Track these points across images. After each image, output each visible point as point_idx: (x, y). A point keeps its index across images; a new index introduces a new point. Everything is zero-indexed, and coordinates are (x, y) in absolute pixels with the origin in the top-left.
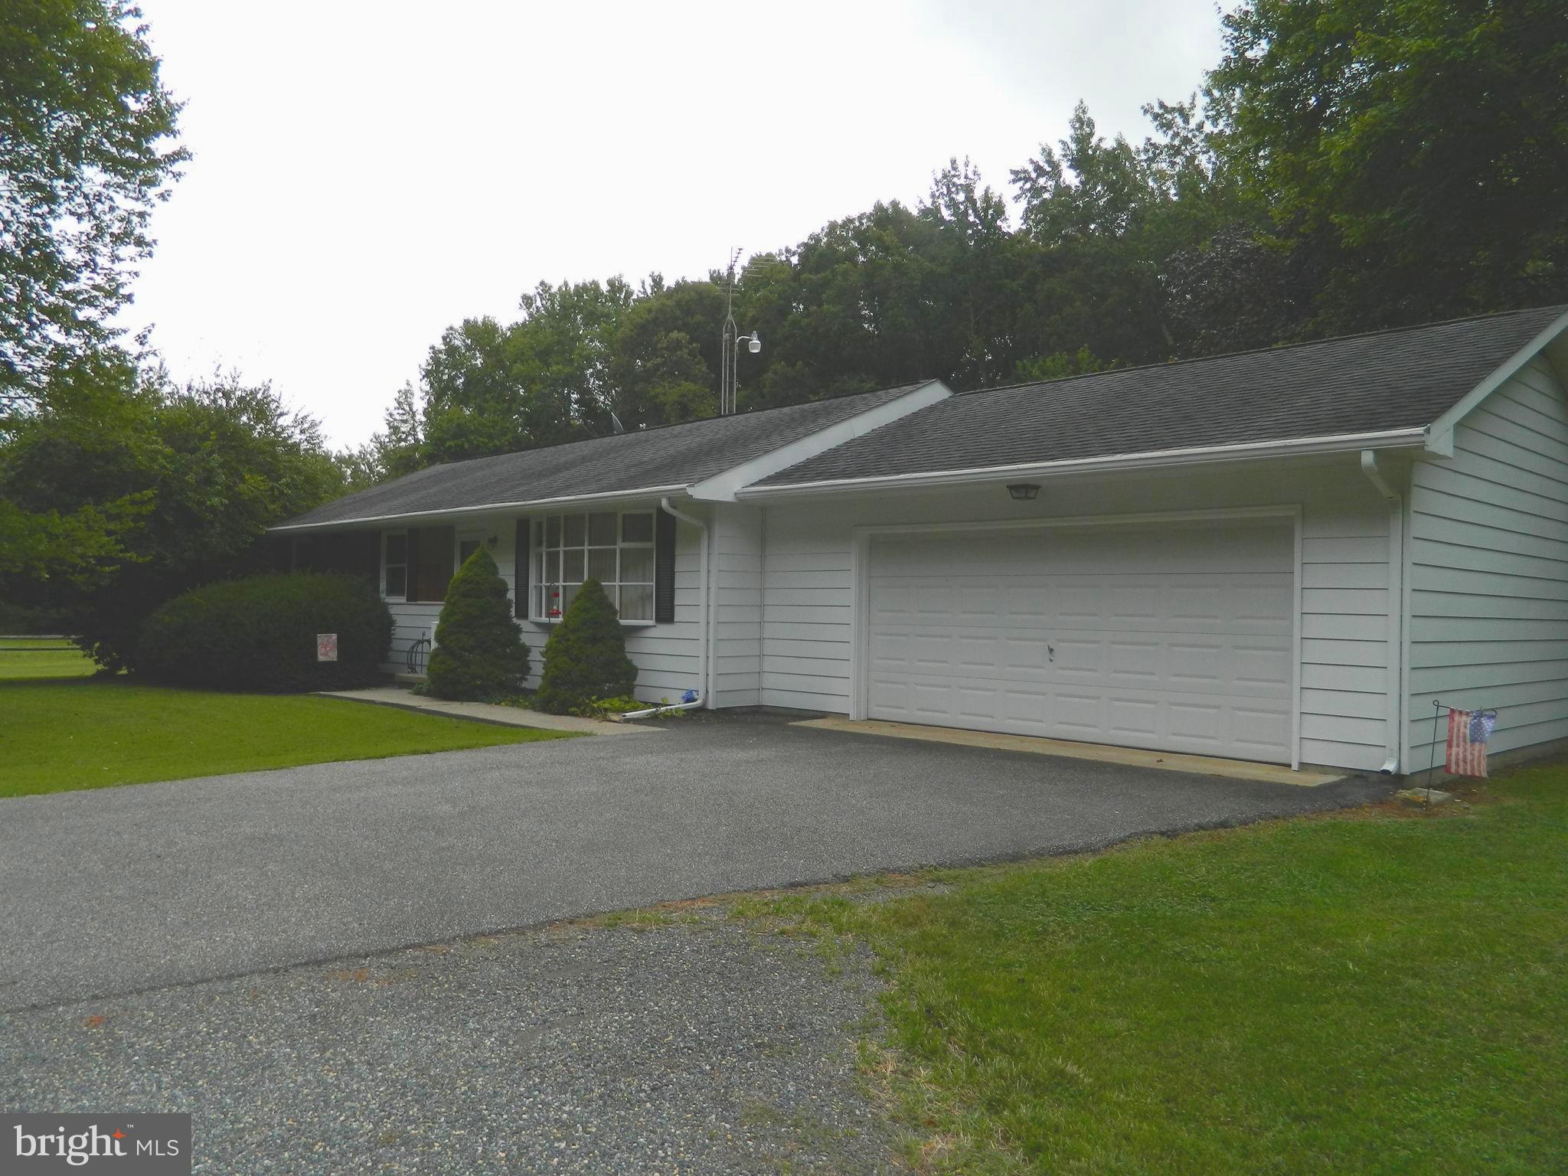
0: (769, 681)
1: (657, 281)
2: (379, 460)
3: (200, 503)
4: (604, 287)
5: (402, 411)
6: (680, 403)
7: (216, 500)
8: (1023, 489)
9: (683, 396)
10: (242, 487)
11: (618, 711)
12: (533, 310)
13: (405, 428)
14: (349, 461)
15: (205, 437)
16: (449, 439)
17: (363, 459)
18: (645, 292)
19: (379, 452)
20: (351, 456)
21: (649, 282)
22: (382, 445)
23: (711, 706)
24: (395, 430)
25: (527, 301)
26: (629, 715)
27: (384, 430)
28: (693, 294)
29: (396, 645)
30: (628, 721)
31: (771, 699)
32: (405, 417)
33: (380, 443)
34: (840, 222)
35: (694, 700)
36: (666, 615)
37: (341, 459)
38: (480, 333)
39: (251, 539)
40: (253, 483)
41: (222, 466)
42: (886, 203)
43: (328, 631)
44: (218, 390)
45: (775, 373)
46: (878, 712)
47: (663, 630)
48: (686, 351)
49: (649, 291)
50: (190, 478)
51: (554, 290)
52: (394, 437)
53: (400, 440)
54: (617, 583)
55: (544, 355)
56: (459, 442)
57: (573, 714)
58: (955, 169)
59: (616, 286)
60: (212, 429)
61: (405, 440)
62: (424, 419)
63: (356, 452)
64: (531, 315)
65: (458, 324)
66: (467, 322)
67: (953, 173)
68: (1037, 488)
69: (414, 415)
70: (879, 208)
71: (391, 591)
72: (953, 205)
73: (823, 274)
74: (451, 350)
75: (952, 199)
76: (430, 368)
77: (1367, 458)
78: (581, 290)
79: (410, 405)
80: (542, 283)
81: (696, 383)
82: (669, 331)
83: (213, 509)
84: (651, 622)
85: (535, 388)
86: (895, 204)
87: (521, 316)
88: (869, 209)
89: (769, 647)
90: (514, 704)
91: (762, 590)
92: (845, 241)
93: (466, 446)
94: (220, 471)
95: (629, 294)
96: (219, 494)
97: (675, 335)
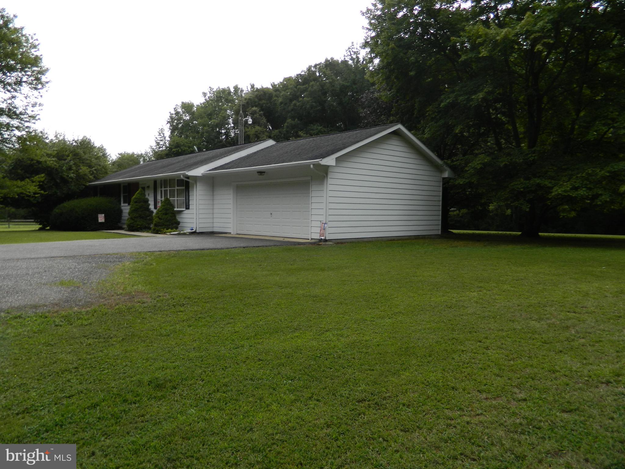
0: (215, 225)
1: (253, 86)
2: (152, 155)
3: (68, 176)
4: (232, 90)
5: (161, 137)
6: (255, 134)
7: (72, 175)
8: (261, 173)
9: (256, 132)
10: (80, 171)
11: (170, 232)
12: (207, 97)
13: (161, 143)
14: (141, 156)
15: (68, 156)
16: (173, 148)
17: (146, 155)
18: (248, 91)
19: (152, 152)
20: (141, 154)
21: (249, 87)
22: (154, 150)
23: (198, 231)
24: (158, 144)
25: (205, 94)
26: (172, 233)
27: (154, 144)
28: (262, 92)
29: (123, 218)
30: (171, 234)
31: (216, 230)
32: (161, 139)
33: (153, 149)
34: (313, 65)
35: (193, 230)
36: (188, 208)
37: (138, 156)
38: (187, 107)
39: (84, 187)
40: (84, 169)
41: (74, 164)
42: (329, 59)
43: (102, 213)
44: (73, 140)
45: (288, 123)
46: (239, 232)
47: (187, 211)
48: (258, 114)
49: (249, 90)
50: (64, 168)
51: (214, 90)
52: (158, 147)
53: (160, 148)
54: (176, 199)
55: (210, 116)
56: (177, 149)
57: (160, 234)
58: (353, 45)
59: (236, 88)
60: (70, 153)
61: (162, 147)
62: (169, 139)
63: (144, 153)
64: (205, 100)
65: (180, 104)
66: (183, 103)
67: (352, 47)
68: (264, 172)
69: (165, 138)
70: (327, 61)
71: (124, 202)
72: (352, 59)
73: (305, 86)
74: (177, 113)
75: (352, 57)
76: (169, 120)
77: (312, 166)
78: (224, 91)
79: (163, 134)
80: (210, 87)
81: (260, 126)
82: (253, 107)
83: (71, 178)
84: (184, 209)
85: (205, 128)
86: (332, 59)
87: (202, 100)
88: (323, 61)
89: (215, 216)
90: (148, 232)
91: (213, 200)
92: (314, 73)
93: (180, 151)
94: (74, 166)
95: (242, 91)
96: (73, 173)
97: (254, 108)
